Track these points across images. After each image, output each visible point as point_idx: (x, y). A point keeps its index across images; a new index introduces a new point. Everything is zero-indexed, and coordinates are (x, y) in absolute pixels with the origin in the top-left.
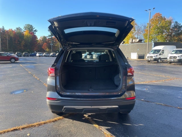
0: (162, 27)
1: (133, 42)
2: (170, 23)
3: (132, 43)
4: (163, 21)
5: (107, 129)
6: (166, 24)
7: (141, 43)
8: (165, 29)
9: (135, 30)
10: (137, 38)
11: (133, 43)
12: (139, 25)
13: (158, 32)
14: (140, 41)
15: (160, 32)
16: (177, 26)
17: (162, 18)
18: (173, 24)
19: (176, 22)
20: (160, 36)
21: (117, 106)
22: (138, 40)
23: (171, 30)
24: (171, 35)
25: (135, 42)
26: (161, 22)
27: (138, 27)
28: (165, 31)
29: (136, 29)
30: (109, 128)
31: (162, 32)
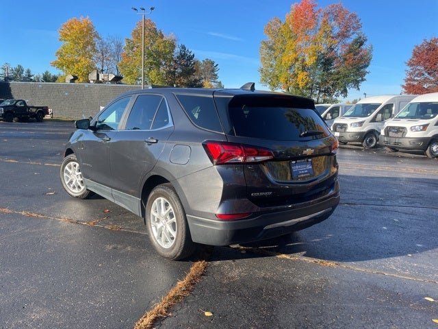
0: (158, 53)
1: (100, 79)
2: (173, 46)
4: (160, 40)
6: (165, 47)
8: (165, 59)
9: (95, 51)
10: (102, 70)
12: (105, 40)
13: (151, 64)
14: (117, 79)
15: (155, 64)
16: (184, 54)
18: (177, 50)
19: (183, 47)
20: (154, 72)
22: (112, 77)
23: (175, 61)
24: (173, 73)
25: (104, 81)
26: (154, 42)
27: (102, 44)
28: (163, 63)
29: (97, 47)
31: (158, 65)
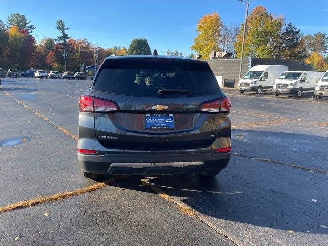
0: (265, 32)
1: (216, 56)
2: (280, 25)
3: (215, 58)
4: (269, 21)
5: (184, 201)
6: (272, 26)
7: (230, 60)
8: (271, 36)
9: (220, 36)
10: (224, 50)
11: (217, 58)
12: (228, 27)
13: (259, 41)
14: (229, 55)
15: (263, 41)
16: (290, 31)
17: (266, 17)
18: (284, 28)
19: (290, 25)
20: (261, 48)
21: (202, 163)
22: (224, 54)
23: (281, 37)
24: (279, 47)
25: (219, 58)
26: (264, 24)
27: (226, 30)
28: (271, 39)
29: (222, 34)
30: (186, 198)
31: (266, 42)
